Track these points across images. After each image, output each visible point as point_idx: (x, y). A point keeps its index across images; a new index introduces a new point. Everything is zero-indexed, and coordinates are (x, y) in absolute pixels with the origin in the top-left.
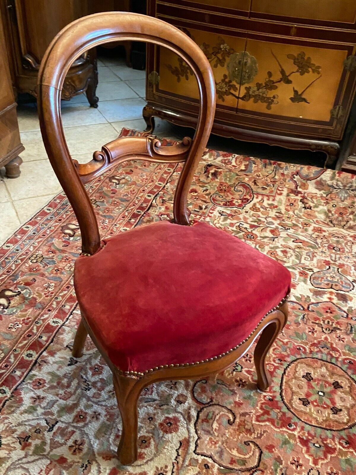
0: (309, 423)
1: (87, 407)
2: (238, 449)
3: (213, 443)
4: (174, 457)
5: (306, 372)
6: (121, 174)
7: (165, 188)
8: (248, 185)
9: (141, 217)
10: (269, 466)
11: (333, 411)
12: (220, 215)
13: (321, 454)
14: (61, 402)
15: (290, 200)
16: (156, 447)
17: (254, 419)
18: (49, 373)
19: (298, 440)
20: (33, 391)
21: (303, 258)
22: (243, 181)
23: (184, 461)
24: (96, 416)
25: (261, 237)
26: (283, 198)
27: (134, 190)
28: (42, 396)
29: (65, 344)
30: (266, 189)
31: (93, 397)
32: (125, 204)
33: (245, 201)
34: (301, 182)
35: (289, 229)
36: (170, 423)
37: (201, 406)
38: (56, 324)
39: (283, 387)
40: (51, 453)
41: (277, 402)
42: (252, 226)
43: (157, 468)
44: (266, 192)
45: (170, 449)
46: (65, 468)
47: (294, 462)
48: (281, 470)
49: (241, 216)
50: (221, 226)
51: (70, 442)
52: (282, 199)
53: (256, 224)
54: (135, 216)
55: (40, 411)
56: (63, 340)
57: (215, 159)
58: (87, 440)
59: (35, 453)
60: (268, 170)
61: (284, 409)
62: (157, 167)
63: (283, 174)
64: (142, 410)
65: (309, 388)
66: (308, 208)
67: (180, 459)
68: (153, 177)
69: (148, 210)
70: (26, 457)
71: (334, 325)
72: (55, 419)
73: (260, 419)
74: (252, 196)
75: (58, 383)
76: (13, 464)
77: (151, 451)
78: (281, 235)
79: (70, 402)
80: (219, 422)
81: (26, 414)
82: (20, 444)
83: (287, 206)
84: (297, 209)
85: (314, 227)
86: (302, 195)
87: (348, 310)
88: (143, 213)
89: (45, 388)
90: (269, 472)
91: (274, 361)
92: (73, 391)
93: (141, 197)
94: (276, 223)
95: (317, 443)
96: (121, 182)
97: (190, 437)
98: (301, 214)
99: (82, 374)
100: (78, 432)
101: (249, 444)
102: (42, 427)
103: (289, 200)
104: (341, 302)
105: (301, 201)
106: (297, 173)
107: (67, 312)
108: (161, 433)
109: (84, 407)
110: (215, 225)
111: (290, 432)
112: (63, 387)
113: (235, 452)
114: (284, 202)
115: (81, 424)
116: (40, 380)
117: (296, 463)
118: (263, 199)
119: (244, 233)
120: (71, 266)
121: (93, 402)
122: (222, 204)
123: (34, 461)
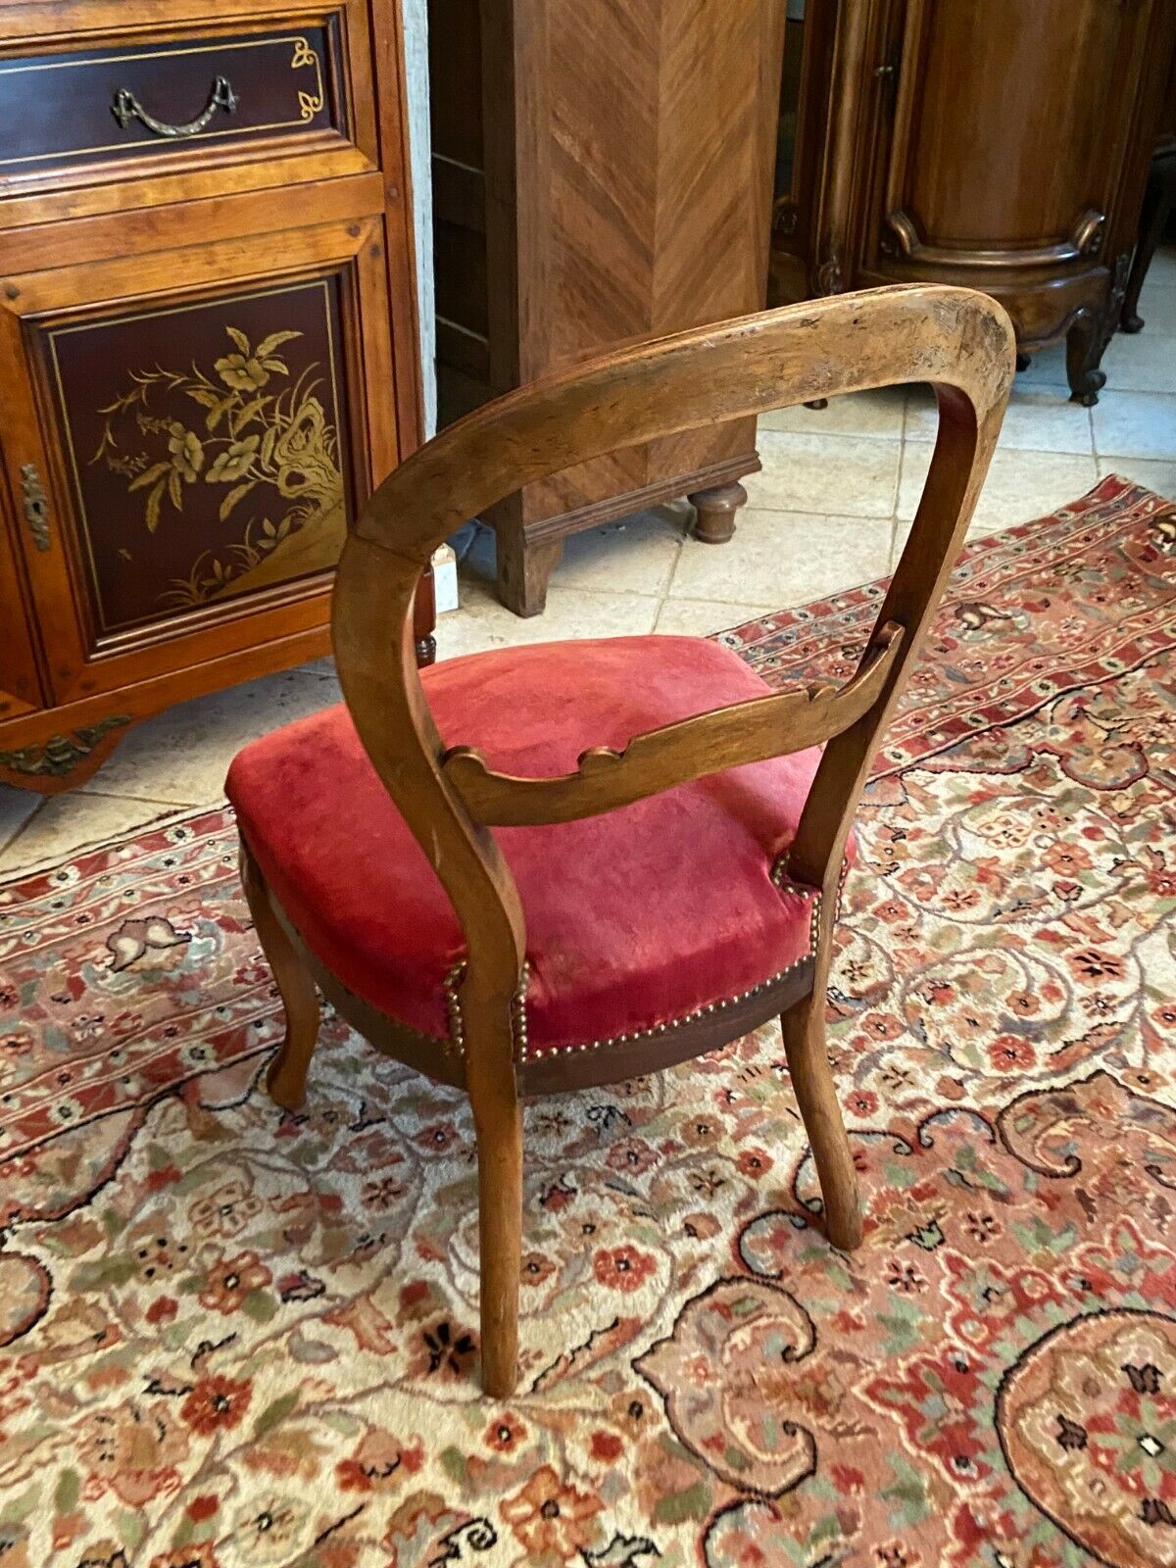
0: (1033, 1494)
1: (469, 1123)
2: (754, 1425)
3: (701, 1371)
4: (575, 1344)
5: (1150, 1360)
6: (1011, 603)
7: (1122, 680)
9: (971, 736)
10: (805, 1515)
11: (1145, 1510)
14: (424, 1084)
16: (552, 1297)
17: (865, 1382)
19: (953, 1512)
23: (590, 1366)
24: (473, 1153)
27: (1008, 658)
32: (952, 687)
36: (627, 1263)
37: (742, 1269)
39: (1032, 1359)
40: (321, 1175)
41: (976, 1384)
45: (579, 1319)
46: (325, 1221)
47: (890, 1554)
48: (834, 1546)
51: (376, 1177)
54: (954, 727)
55: (366, 1077)
58: (413, 1191)
61: (983, 1416)
62: (1143, 612)
64: (588, 1197)
65: (1120, 1408)
67: (586, 1356)
68: (1104, 638)
69: (1009, 725)
70: (271, 1152)
72: (384, 1112)
73: (882, 1393)
76: (236, 1151)
77: (534, 1300)
80: (758, 1335)
81: (334, 1070)
82: (281, 1123)
88: (985, 727)
90: (792, 1528)
91: (1064, 1277)
93: (1018, 683)
95: (1014, 1556)
96: (989, 624)
97: (651, 1322)
100: (406, 1165)
101: (794, 1433)
102: (344, 1113)
108: (589, 1272)
109: (461, 1121)
111: (946, 1476)
113: (739, 1429)
115: (427, 1152)
123: (280, 1171)
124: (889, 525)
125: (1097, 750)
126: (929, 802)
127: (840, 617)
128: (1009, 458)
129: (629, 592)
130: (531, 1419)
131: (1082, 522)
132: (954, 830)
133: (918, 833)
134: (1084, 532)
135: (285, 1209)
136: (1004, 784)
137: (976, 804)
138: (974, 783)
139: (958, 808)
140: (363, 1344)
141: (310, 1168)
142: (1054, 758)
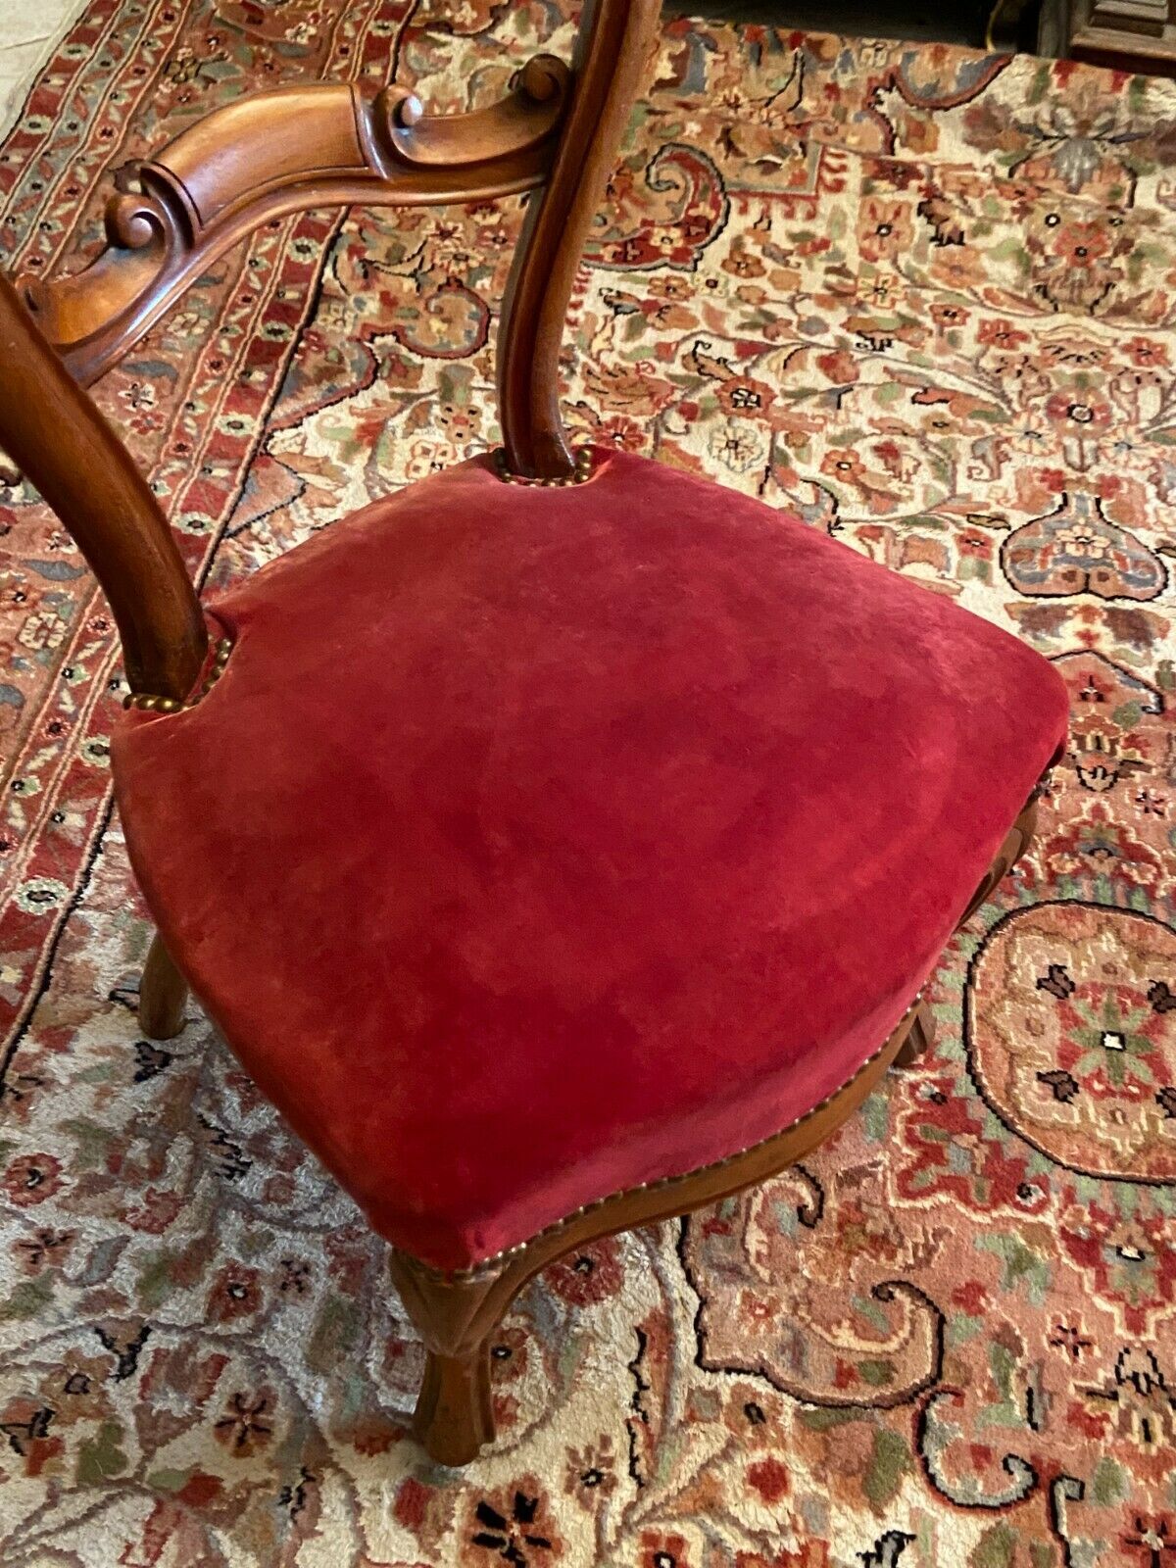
0: (1089, 1169)
1: (253, 1245)
2: (852, 1320)
3: (760, 1312)
4: (627, 1398)
5: (1047, 962)
8: (703, 154)
9: (291, 358)
10: (976, 1370)
11: (1165, 1107)
12: (611, 312)
13: (1148, 1285)
14: (143, 1241)
15: (880, 212)
16: (553, 1368)
17: (891, 1188)
18: (65, 1126)
19: (1061, 1246)
20: (16, 1215)
21: (961, 469)
22: (679, 140)
23: (666, 1407)
24: (294, 1277)
25: (786, 394)
26: (848, 202)
28: (59, 1228)
29: (103, 988)
30: (776, 166)
31: (267, 1200)
33: (699, 231)
34: (909, 119)
35: (889, 344)
36: (584, 1260)
38: (45, 907)
39: (974, 1039)
40: (151, 1469)
41: (962, 1103)
42: (746, 350)
43: (572, 1453)
44: (780, 182)
45: (604, 1367)
46: (218, 1519)
47: (1059, 1334)
48: (1022, 1375)
49: (695, 307)
50: (624, 364)
51: (216, 1408)
52: (847, 208)
53: (757, 336)
54: (262, 353)
55: (65, 1297)
56: (90, 971)
57: (543, 39)
58: (278, 1387)
59: (87, 1477)
60: (769, 74)
61: (993, 1130)
63: (832, 89)
65: (1065, 1027)
66: (950, 241)
67: (653, 1399)
69: (311, 319)
70: (53, 1500)
71: (1121, 754)
72: (132, 1320)
73: (912, 1186)
74: (724, 204)
75: (115, 1164)
77: (537, 1387)
78: (863, 379)
79: (179, 1237)
80: (765, 1223)
81: (15, 1322)
82: (18, 1450)
83: (867, 236)
84: (905, 249)
85: (983, 323)
86: (923, 183)
87: (1157, 675)
88: (293, 337)
89: (64, 1192)
90: (980, 1393)
92: (178, 1188)
93: (271, 255)
94: (836, 317)
95: (1130, 1241)
97: (669, 1305)
98: (925, 268)
99: (200, 1110)
100: (237, 1363)
101: (891, 1296)
102: (89, 1364)
103: (873, 210)
104: (1128, 646)
105: (920, 212)
106: (893, 81)
107: (78, 843)
108: (560, 1307)
109: (240, 1250)
110: (597, 360)
111: (1028, 1218)
112: (134, 1176)
113: (845, 1337)
114: (852, 222)
115: (242, 1324)
116: (34, 1160)
117: (1071, 1339)
118: (765, 215)
119: (717, 384)
120: (43, 626)
121: (269, 1221)
122: (607, 253)
123: (91, 1513)
125: (421, 307)
126: (326, 467)
130: (671, 1518)
135: (156, 1554)
136: (376, 403)
137: (374, 444)
139: (361, 460)
142: (390, 339)
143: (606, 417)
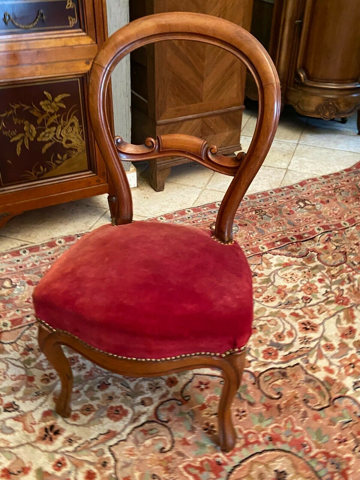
2: (143, 474)
3: (131, 453)
4: (91, 437)
5: (285, 469)
6: (317, 200)
7: (347, 230)
9: (289, 244)
16: (90, 421)
17: (185, 464)
23: (95, 446)
24: (82, 367)
27: (310, 219)
32: (288, 226)
36: (118, 411)
37: (155, 419)
39: (244, 464)
40: (31, 370)
41: (223, 470)
43: (74, 434)
45: (97, 429)
46: (28, 386)
51: (48, 372)
54: (285, 240)
59: (24, 363)
64: (114, 387)
67: (95, 442)
68: (345, 215)
69: (304, 241)
70: (17, 360)
73: (189, 469)
76: (6, 358)
77: (85, 420)
80: (154, 442)
82: (24, 350)
88: (294, 241)
91: (264, 436)
93: (311, 227)
96: (307, 207)
97: (119, 434)
108: (106, 413)
113: (137, 474)
123: (18, 366)
124: (285, 171)
125: (331, 253)
126: (269, 265)
127: (258, 200)
128: (332, 152)
129: (194, 186)
130: (71, 461)
131: (348, 175)
132: (274, 275)
133: (262, 275)
134: (348, 178)
135: (15, 380)
136: (295, 261)
137: (284, 267)
138: (286, 260)
139: (278, 268)
140: (25, 429)
141: (28, 367)
142: (316, 254)
143: (345, 296)
